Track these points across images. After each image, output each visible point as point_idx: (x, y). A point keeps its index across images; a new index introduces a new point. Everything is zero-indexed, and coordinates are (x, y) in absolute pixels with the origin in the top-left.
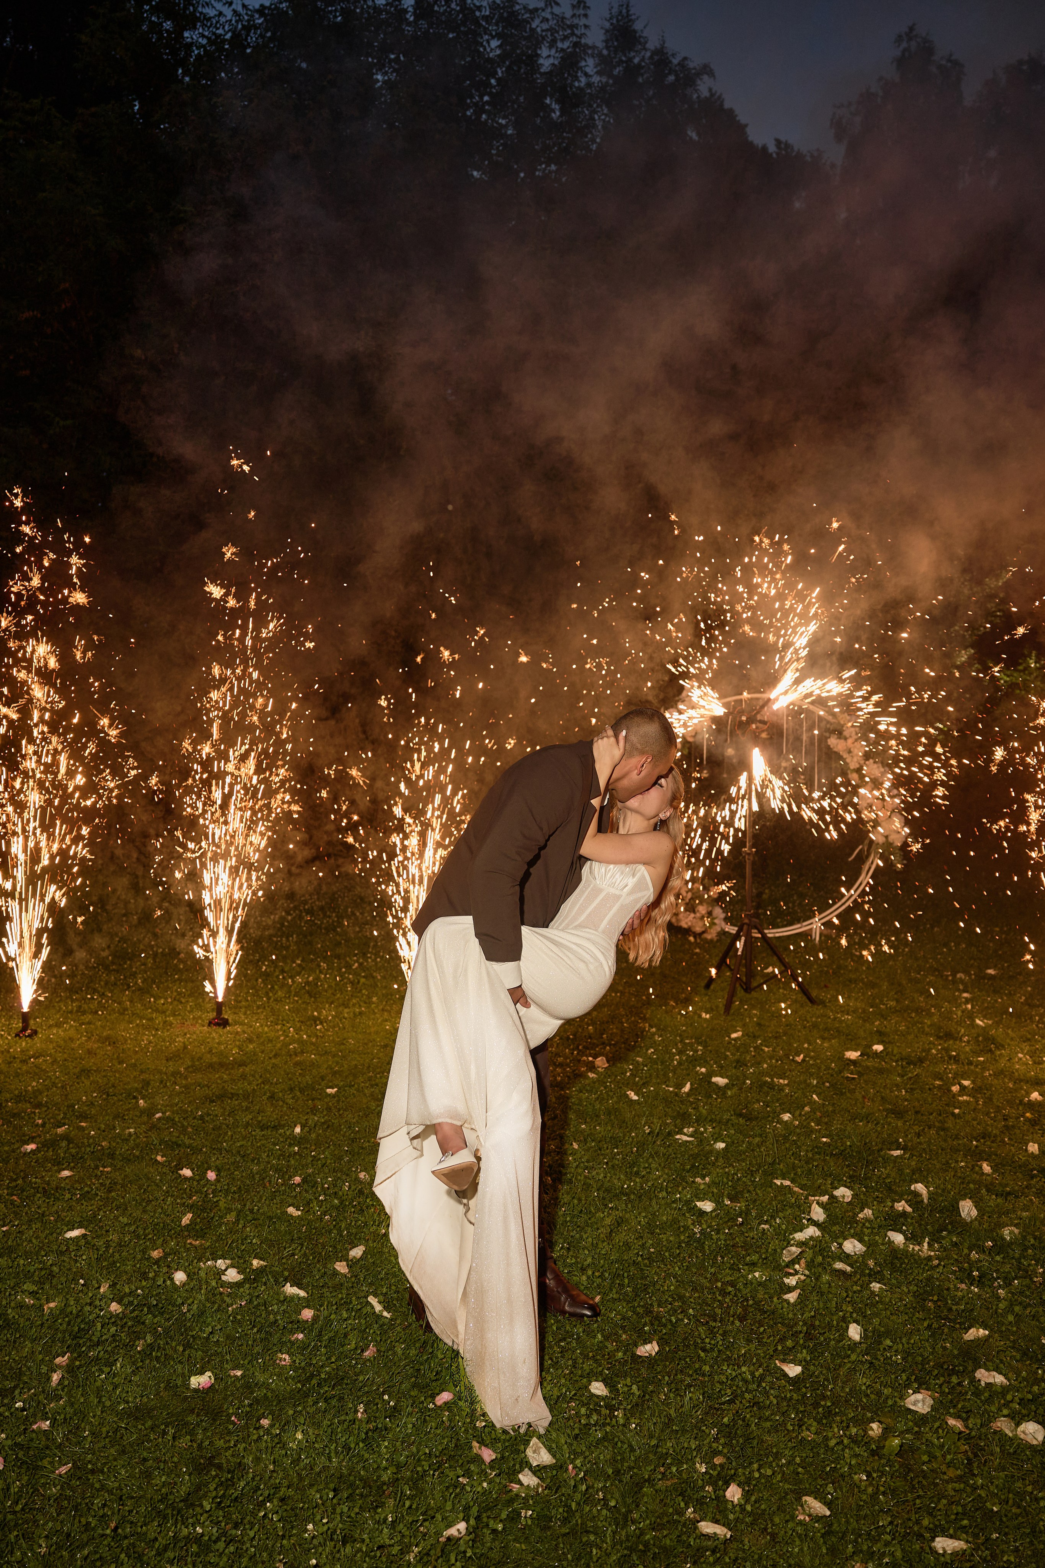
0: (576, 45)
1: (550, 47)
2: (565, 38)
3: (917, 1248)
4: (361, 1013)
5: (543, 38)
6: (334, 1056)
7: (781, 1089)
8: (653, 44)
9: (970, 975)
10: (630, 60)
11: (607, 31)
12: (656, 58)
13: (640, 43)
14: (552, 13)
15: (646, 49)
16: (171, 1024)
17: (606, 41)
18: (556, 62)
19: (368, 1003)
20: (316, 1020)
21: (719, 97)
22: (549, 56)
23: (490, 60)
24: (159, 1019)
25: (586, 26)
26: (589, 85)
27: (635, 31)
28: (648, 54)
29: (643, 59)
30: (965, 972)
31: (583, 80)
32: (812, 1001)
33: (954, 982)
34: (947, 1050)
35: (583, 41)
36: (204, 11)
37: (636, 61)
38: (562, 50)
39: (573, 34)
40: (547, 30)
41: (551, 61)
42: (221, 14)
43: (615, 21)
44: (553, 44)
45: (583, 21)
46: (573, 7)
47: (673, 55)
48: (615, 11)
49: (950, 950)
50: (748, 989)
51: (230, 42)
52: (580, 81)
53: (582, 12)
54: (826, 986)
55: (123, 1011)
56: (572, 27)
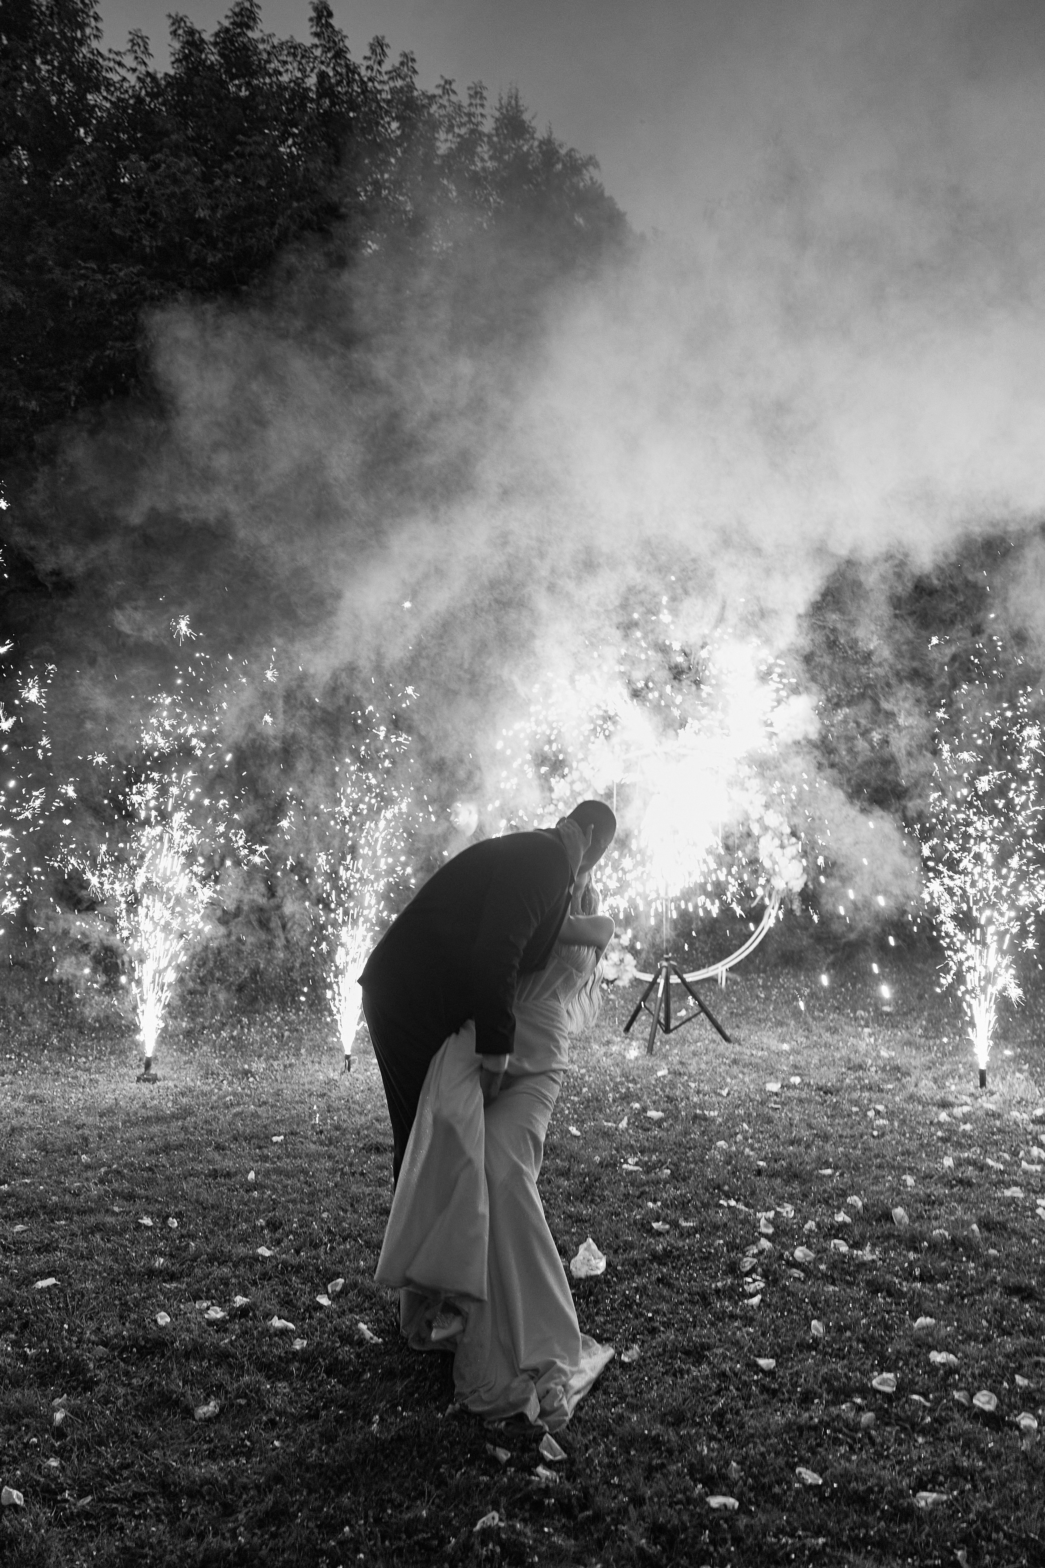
0: (472, 132)
1: (447, 132)
2: (463, 124)
3: (860, 1253)
4: (291, 1065)
5: (441, 123)
6: (272, 1106)
7: (713, 1120)
8: (541, 134)
9: (869, 1012)
10: (520, 147)
11: (497, 120)
12: (544, 148)
13: (529, 132)
14: (449, 100)
15: (533, 138)
16: (97, 1082)
17: (497, 129)
18: (453, 146)
19: (297, 1055)
20: (246, 1073)
21: (601, 185)
22: (446, 140)
23: (390, 140)
24: (84, 1077)
25: (482, 115)
26: (484, 169)
27: (523, 122)
28: (536, 143)
29: (531, 147)
30: (864, 1010)
31: (479, 164)
32: (727, 1039)
33: (856, 1019)
34: (860, 1079)
35: (480, 128)
36: (108, 76)
37: (525, 148)
38: (459, 136)
39: (470, 121)
40: (445, 116)
41: (449, 144)
42: (124, 79)
43: (504, 111)
44: (450, 129)
45: (480, 110)
46: (471, 96)
47: (561, 146)
48: (505, 101)
49: (847, 989)
50: (667, 1030)
51: (133, 107)
52: (476, 165)
53: (478, 101)
54: (738, 1026)
55: (44, 1071)
56: (470, 115)
